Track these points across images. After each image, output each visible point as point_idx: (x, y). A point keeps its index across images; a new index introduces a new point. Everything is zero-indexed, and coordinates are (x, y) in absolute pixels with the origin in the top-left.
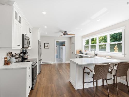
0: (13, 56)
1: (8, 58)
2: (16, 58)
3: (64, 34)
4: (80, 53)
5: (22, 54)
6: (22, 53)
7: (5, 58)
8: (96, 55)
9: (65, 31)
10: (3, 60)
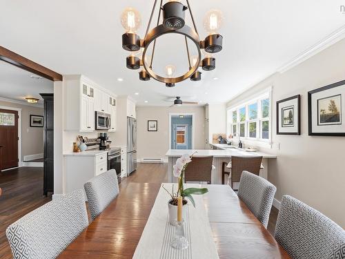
0: (84, 142)
1: (78, 143)
2: (88, 145)
3: (175, 103)
4: (220, 142)
5: (100, 140)
6: (99, 138)
7: (74, 143)
8: (241, 145)
9: (178, 98)
10: (72, 145)
